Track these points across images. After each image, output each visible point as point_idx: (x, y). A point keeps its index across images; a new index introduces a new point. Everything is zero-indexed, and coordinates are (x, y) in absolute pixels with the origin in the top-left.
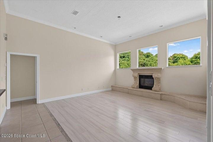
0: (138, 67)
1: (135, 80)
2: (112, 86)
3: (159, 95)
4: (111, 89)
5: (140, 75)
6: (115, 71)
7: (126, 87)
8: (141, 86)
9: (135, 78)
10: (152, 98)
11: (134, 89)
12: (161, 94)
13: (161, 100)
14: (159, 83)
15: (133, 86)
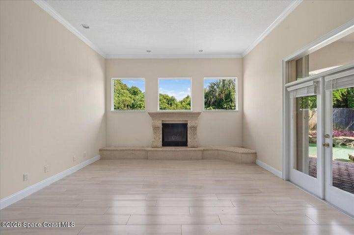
1: (155, 133)
2: (100, 150)
3: (200, 152)
4: (98, 157)
5: (163, 124)
6: (106, 115)
7: (138, 148)
8: (165, 144)
9: (155, 128)
10: (191, 159)
12: (203, 151)
13: (203, 159)
14: (195, 134)
15: (155, 144)
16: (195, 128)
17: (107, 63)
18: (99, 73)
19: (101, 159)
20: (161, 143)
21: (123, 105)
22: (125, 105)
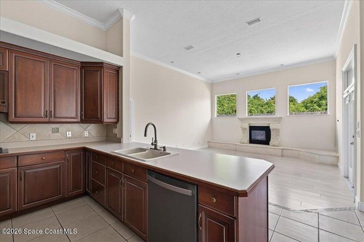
0: (247, 115)
1: (243, 133)
2: (208, 142)
3: (281, 150)
5: (250, 127)
8: (252, 141)
9: (244, 129)
11: (245, 145)
12: (282, 149)
13: (282, 156)
14: (277, 135)
15: (242, 141)
16: (277, 130)
17: (212, 85)
18: (207, 93)
19: (208, 147)
20: (249, 140)
21: (231, 111)
22: (233, 110)
